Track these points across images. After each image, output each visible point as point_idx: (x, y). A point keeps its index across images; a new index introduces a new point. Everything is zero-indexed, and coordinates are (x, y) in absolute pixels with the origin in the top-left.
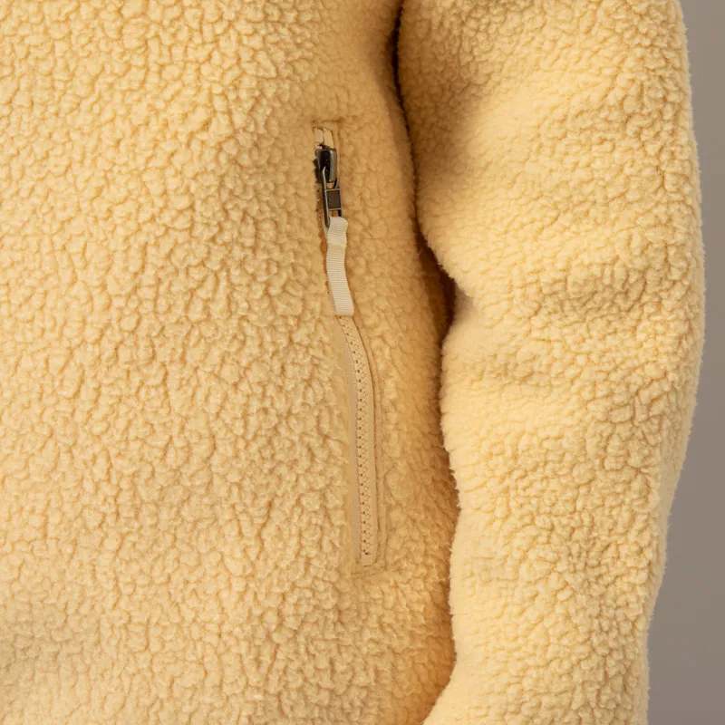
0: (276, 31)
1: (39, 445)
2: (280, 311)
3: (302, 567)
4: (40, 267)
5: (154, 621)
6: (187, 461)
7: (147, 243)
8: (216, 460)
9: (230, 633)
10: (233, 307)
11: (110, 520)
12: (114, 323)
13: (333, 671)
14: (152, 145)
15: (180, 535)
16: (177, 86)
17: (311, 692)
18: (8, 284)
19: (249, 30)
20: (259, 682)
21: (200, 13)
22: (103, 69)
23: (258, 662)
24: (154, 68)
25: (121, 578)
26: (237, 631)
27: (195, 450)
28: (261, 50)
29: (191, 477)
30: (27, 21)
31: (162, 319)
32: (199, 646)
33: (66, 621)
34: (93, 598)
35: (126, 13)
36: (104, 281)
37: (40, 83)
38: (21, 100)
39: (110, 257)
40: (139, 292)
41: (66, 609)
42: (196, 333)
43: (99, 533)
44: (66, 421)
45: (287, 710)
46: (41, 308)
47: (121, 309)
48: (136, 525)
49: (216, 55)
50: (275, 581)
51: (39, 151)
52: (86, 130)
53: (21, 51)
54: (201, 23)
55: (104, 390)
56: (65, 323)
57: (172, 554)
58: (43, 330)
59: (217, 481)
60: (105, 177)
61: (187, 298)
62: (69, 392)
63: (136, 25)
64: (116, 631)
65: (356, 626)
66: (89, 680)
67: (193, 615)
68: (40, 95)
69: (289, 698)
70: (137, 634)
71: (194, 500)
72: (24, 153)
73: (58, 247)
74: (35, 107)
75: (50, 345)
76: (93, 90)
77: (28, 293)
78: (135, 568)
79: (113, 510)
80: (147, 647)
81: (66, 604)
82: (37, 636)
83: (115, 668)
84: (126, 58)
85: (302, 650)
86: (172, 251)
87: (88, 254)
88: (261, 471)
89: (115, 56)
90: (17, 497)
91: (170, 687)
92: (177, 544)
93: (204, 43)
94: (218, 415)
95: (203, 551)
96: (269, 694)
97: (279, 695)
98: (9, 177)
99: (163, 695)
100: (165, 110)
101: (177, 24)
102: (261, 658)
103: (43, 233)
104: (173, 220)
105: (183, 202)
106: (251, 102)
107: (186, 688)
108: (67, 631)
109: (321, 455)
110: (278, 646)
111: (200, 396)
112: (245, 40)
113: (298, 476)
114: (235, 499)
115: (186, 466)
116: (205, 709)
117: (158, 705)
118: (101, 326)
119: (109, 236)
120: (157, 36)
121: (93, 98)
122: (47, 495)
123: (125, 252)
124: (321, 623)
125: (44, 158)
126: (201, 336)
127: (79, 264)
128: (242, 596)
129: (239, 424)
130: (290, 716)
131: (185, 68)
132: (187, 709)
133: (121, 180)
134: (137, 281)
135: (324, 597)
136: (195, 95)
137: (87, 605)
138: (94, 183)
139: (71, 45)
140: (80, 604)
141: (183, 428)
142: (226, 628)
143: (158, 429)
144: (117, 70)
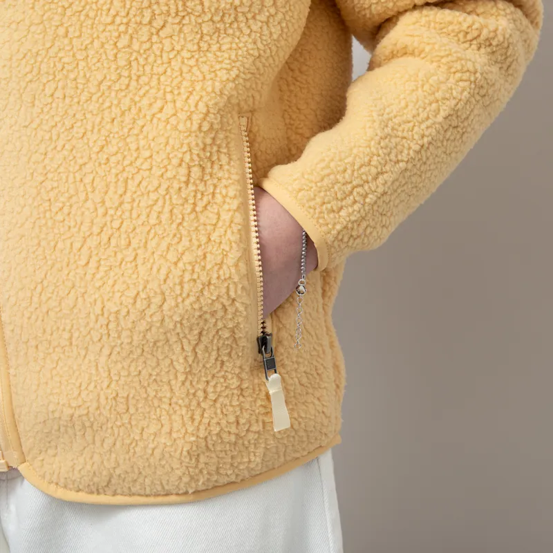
0: (205, 55)
1: (67, 292)
2: (202, 221)
3: (219, 366)
4: (68, 191)
5: (131, 396)
6: (149, 306)
7: (128, 178)
8: (166, 307)
9: (176, 403)
10: (174, 217)
11: (105, 338)
12: (108, 223)
13: (238, 423)
14: (132, 122)
15: (146, 349)
16: (147, 88)
17: (225, 436)
18: (50, 200)
19: (189, 55)
20: (193, 431)
21: (161, 46)
22: (105, 78)
23: (192, 419)
24: (134, 78)
25: (112, 371)
26: (180, 402)
27: (153, 300)
28: (195, 66)
29: (151, 316)
30: (64, 49)
31: (134, 222)
32: (158, 410)
33: (79, 394)
34: (96, 381)
35: (120, 45)
36: (103, 199)
37: (69, 85)
38: (59, 94)
39: (107, 186)
40: (123, 207)
41: (80, 386)
42: (153, 231)
43: (99, 345)
44: (81, 279)
45: (210, 446)
46: (69, 214)
47: (112, 216)
48: (119, 342)
49: (169, 70)
50: (203, 374)
51: (68, 123)
52: (95, 112)
53: (59, 66)
54: (161, 52)
55: (102, 262)
56: (82, 224)
57: (142, 359)
58: (70, 227)
59: (167, 320)
60: (106, 140)
61: (148, 210)
62: (83, 262)
63: (124, 52)
64: (109, 401)
65: (252, 397)
66: (93, 431)
67: (154, 393)
68: (69, 92)
69: (212, 440)
70: (121, 403)
71: (154, 329)
72: (59, 125)
73: (78, 178)
74: (66, 98)
75: (73, 236)
76: (99, 90)
77: (61, 205)
78: (119, 366)
79: (106, 332)
80: (128, 410)
81: (81, 384)
82: (61, 403)
83: (109, 423)
84: (118, 71)
85: (219, 411)
86: (140, 182)
87: (95, 185)
88: (194, 316)
89: (112, 69)
90: (55, 322)
91: (141, 433)
92: (145, 354)
93: (163, 64)
94: (165, 281)
95: (160, 358)
96: (200, 438)
97: (206, 438)
98: (51, 139)
99: (137, 438)
100: (140, 101)
101: (148, 52)
102: (195, 417)
103: (69, 172)
104: (142, 164)
105: (147, 154)
106: (187, 94)
107: (150, 434)
108: (80, 399)
109: (231, 310)
110: (204, 410)
111: (155, 269)
112: (186, 60)
113: (217, 320)
114: (178, 330)
115: (148, 309)
116: (161, 446)
117: (134, 444)
118: (101, 225)
119: (107, 173)
120: (137, 59)
121: (100, 94)
122: (72, 321)
123: (116, 182)
124: (230, 396)
125: (70, 128)
126: (156, 234)
127: (90, 189)
128: (183, 383)
129: (178, 287)
130: (213, 449)
131: (152, 77)
132: (151, 446)
133: (114, 142)
134: (122, 199)
135: (231, 382)
136: (156, 93)
137: (92, 385)
138: (99, 143)
139: (88, 63)
140: (88, 384)
141: (145, 287)
142: (174, 400)
143: (131, 286)
144: (113, 78)
